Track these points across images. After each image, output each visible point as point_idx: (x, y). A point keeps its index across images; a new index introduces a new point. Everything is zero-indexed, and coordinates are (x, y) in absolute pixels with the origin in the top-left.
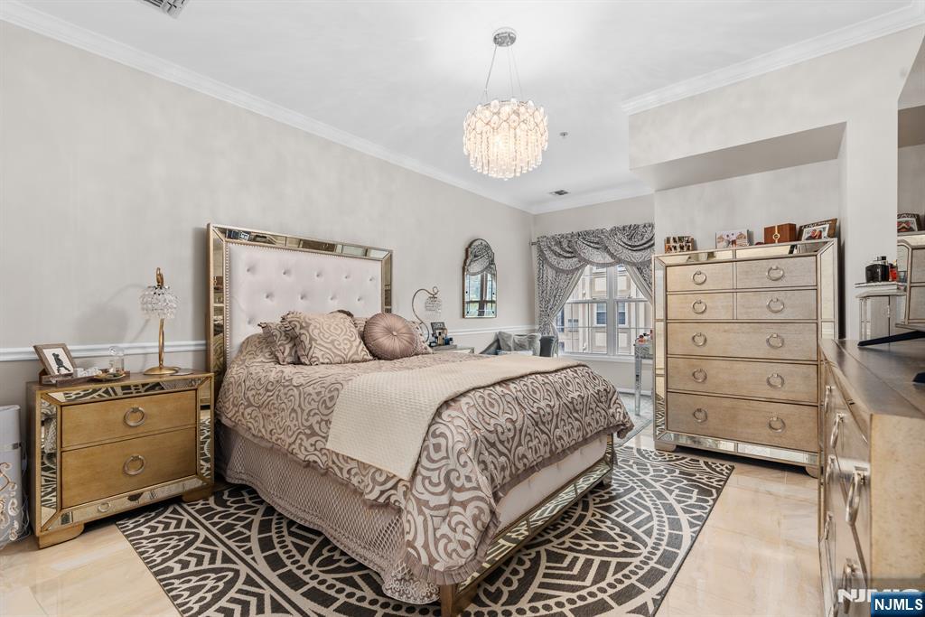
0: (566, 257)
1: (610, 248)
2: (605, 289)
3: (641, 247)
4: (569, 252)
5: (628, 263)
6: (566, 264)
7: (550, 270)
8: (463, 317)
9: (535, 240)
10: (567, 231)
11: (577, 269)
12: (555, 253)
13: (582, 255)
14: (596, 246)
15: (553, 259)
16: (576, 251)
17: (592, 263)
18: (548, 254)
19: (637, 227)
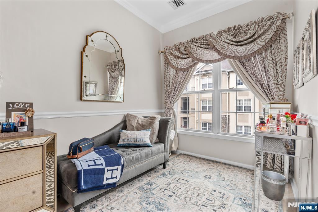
0: (182, 58)
1: (218, 47)
2: (212, 82)
3: (246, 42)
4: (185, 54)
5: (233, 57)
6: (183, 64)
7: (172, 70)
8: (81, 99)
9: (162, 50)
10: (184, 40)
11: (191, 67)
12: (175, 56)
13: (195, 55)
14: (205, 46)
15: (173, 61)
16: (190, 53)
17: (202, 61)
18: (171, 58)
19: (240, 27)
